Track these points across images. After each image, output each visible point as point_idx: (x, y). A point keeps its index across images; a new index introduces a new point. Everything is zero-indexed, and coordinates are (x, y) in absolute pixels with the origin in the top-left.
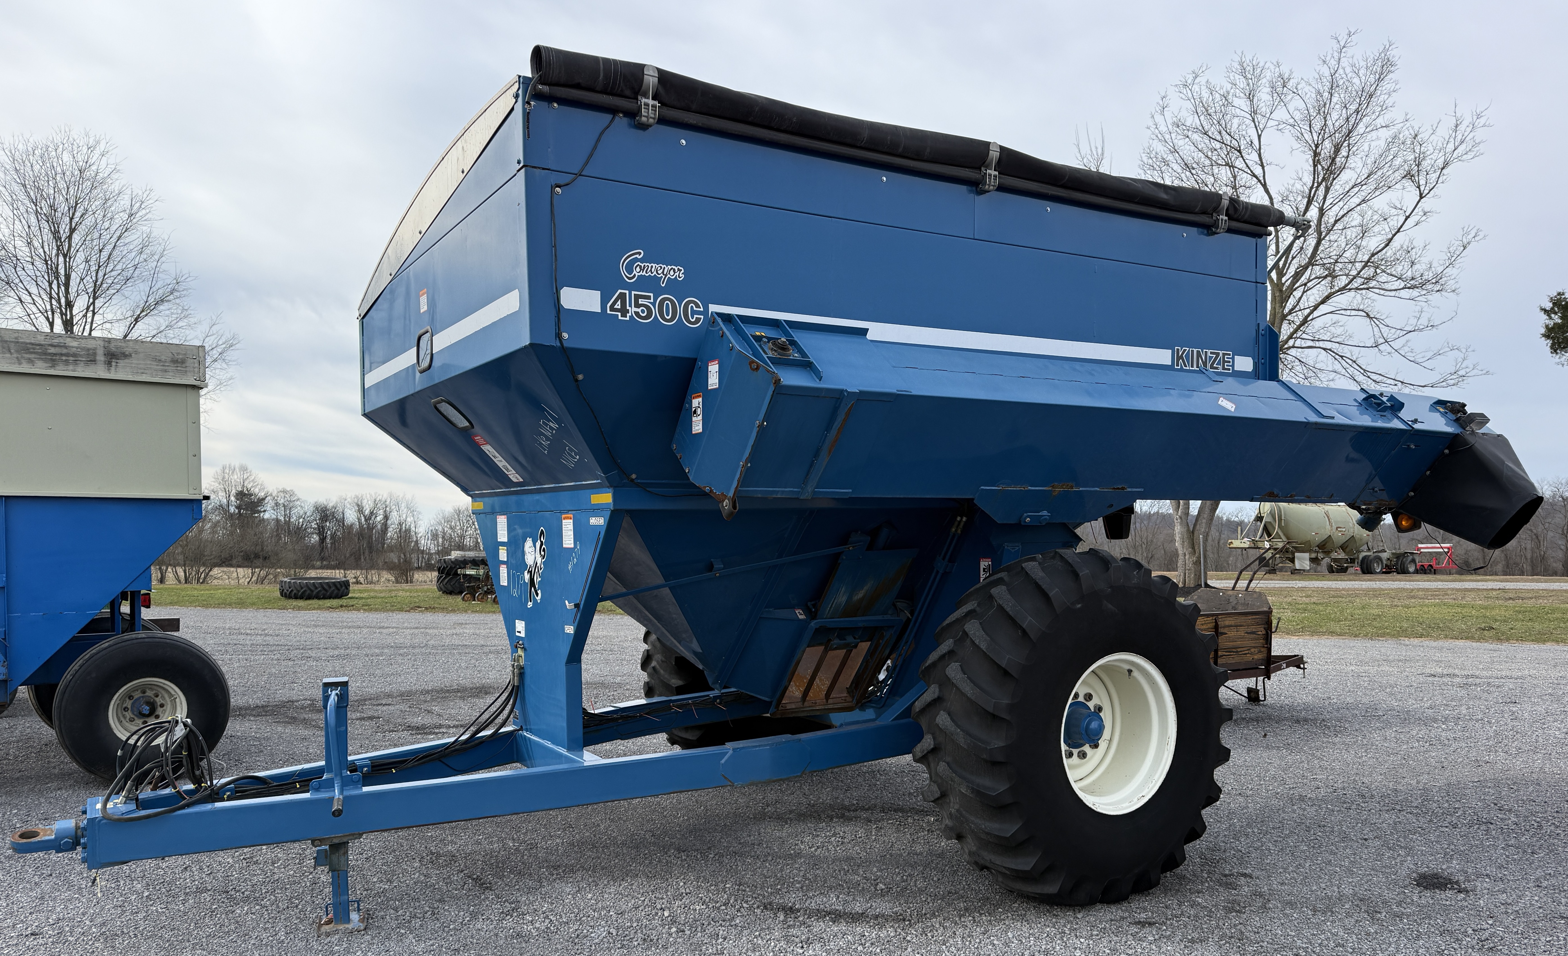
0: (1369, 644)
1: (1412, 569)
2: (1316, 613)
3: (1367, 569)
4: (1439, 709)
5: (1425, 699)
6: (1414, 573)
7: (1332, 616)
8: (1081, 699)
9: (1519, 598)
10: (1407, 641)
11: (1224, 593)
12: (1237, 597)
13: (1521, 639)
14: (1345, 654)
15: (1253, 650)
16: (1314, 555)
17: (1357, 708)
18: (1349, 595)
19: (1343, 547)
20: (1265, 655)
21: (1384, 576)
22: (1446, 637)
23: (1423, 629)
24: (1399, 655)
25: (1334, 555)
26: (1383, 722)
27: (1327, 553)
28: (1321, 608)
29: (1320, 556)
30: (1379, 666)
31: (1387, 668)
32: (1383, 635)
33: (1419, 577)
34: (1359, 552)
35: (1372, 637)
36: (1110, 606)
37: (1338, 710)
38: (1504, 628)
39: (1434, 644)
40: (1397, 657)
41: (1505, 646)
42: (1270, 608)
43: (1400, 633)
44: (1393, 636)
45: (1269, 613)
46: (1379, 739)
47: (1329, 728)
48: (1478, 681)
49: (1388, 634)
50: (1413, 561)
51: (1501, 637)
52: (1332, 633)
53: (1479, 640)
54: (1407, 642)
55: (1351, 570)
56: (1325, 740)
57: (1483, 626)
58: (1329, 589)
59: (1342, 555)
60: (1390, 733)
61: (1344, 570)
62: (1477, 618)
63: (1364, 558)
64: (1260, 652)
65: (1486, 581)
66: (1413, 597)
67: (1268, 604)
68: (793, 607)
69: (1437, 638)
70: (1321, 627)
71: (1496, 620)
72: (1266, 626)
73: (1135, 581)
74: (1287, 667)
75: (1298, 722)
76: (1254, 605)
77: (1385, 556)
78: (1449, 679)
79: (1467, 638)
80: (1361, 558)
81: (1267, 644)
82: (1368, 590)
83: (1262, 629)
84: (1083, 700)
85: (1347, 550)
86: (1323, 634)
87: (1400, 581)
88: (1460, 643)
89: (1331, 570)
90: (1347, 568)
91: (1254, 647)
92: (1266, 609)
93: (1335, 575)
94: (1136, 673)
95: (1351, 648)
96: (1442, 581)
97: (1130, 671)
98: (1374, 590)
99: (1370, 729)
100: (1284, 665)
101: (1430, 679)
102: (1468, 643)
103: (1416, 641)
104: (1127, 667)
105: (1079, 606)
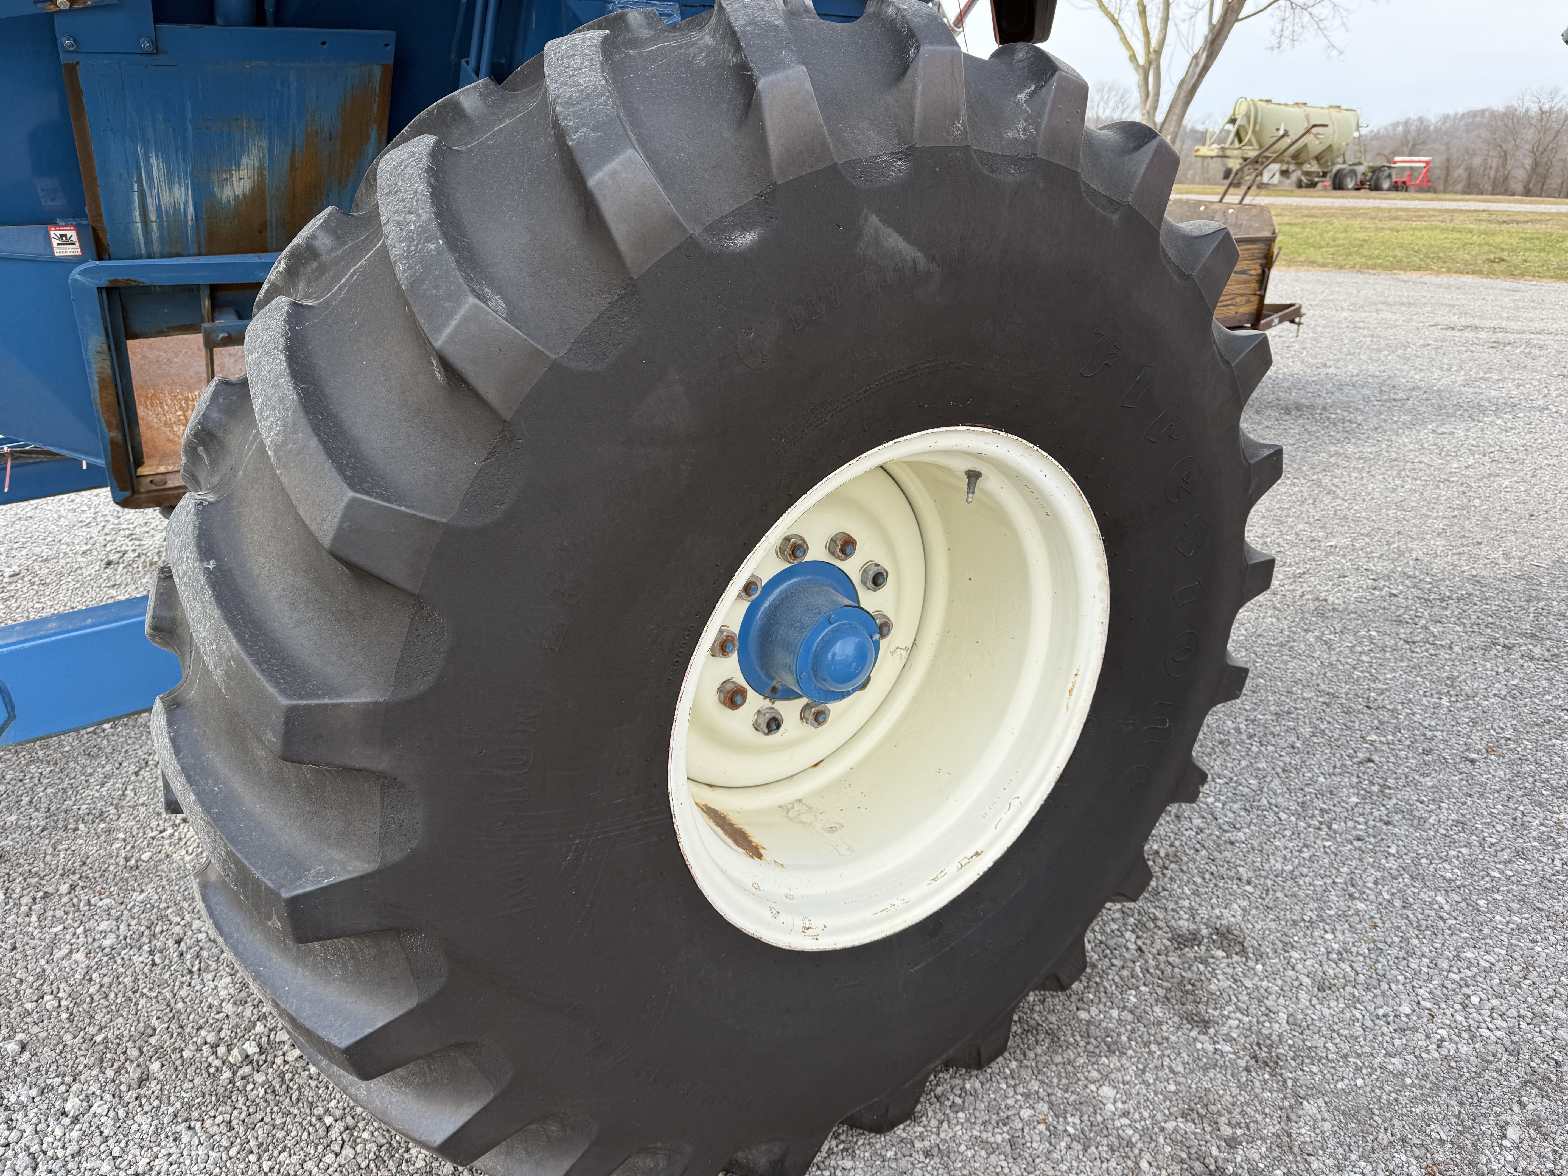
0: (1360, 278)
1: (1386, 185)
2: (1292, 236)
3: (1338, 184)
4: (1479, 387)
5: (1455, 368)
6: (1389, 190)
7: (1311, 240)
8: (817, 552)
9: (1513, 221)
10: (1402, 275)
11: (1206, 208)
12: (1225, 213)
13: (1537, 276)
14: (1332, 293)
15: (1238, 299)
16: (1285, 167)
17: (1365, 385)
18: (1325, 215)
19: (1318, 158)
20: (1255, 307)
21: (1357, 193)
22: (1449, 270)
23: (1421, 260)
24: (1400, 296)
25: (1307, 167)
26: (1409, 411)
27: (1299, 164)
28: (1298, 230)
29: (1292, 167)
30: (1377, 311)
31: (1389, 315)
32: (1374, 267)
33: (1393, 194)
34: (1334, 164)
35: (1363, 268)
36: (894, 241)
37: (1340, 388)
38: (1517, 260)
39: (1438, 280)
40: (1397, 299)
41: (1521, 284)
42: (1274, 233)
43: (1396, 265)
44: (1386, 268)
45: (1270, 241)
46: (1412, 447)
47: (1335, 425)
48: (1511, 337)
49: (1380, 265)
50: (1390, 176)
51: (1514, 273)
52: (1313, 263)
53: (1487, 276)
54: (1405, 278)
55: (1320, 186)
56: (1333, 448)
57: (1492, 256)
58: (1299, 207)
59: (1314, 167)
60: (1425, 434)
61: (1313, 185)
62: (1480, 245)
63: (1339, 172)
64: (1248, 302)
65: (1467, 201)
66: (1396, 218)
67: (1273, 225)
68: (49, 220)
69: (1438, 273)
70: (1299, 254)
71: (1503, 250)
72: (1264, 261)
73: (1017, 132)
74: (1280, 322)
75: (1287, 411)
76: (1250, 226)
77: (1361, 169)
78: (1472, 334)
79: (1474, 272)
80: (1334, 171)
81: (1260, 289)
82: (1343, 209)
83: (1258, 267)
84: (824, 556)
85: (1322, 161)
86: (1302, 263)
87: (1374, 198)
88: (1468, 279)
89: (1300, 185)
90: (1317, 183)
91: (1242, 295)
92: (1267, 234)
93: (1303, 191)
94: (991, 483)
95: (1340, 284)
96: (1420, 200)
97: (973, 476)
98: (1349, 209)
99: (1395, 427)
100: (1277, 321)
101: (1449, 333)
102: (1477, 280)
103: (1414, 276)
104: (962, 465)
105: (746, 239)
